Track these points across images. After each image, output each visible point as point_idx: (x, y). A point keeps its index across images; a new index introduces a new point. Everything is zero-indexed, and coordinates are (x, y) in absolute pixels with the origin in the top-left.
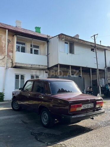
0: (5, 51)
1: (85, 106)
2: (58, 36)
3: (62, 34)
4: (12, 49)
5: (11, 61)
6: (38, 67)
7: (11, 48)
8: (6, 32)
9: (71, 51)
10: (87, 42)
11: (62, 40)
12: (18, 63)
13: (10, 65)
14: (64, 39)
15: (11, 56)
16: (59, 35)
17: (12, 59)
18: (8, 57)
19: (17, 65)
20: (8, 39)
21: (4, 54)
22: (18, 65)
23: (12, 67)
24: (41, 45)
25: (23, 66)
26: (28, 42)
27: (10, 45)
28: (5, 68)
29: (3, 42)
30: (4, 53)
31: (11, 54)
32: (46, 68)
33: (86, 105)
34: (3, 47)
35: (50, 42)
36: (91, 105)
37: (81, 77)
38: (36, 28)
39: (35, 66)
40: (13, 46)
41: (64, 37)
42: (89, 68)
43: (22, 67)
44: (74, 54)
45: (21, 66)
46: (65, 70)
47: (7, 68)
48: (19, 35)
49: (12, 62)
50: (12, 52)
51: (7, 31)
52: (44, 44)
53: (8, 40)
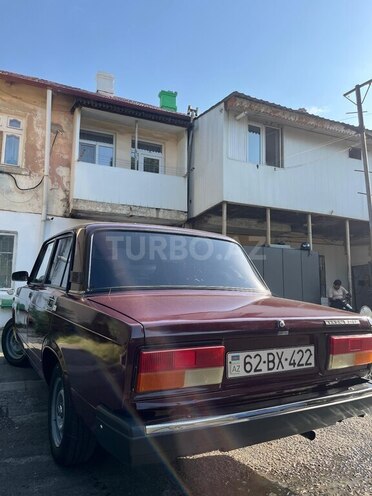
0: (43, 163)
1: (254, 362)
2: (222, 105)
3: (236, 96)
4: (66, 157)
5: (62, 195)
6: (153, 214)
7: (63, 151)
8: (46, 98)
9: (273, 158)
10: (333, 123)
11: (238, 118)
12: (85, 201)
13: (58, 208)
14: (243, 114)
15: (65, 180)
16: (226, 101)
17: (67, 188)
18: (53, 182)
19: (79, 209)
20: (56, 122)
21: (41, 172)
22: (82, 207)
23: (65, 217)
24: (167, 143)
25: (101, 210)
26: (121, 133)
27: (60, 141)
28: (43, 217)
29: (39, 131)
30: (39, 169)
31: (62, 171)
32: (184, 217)
33: (264, 353)
34: (39, 147)
35: (197, 129)
36: (297, 358)
37: (308, 249)
38: (163, 94)
39: (143, 210)
40: (71, 146)
41: (246, 104)
42: (342, 221)
43: (96, 213)
44: (282, 167)
45: (94, 209)
46: (253, 227)
47: (50, 218)
48: (90, 106)
49: (67, 200)
50: (68, 165)
51: (49, 93)
52: (177, 138)
53: (52, 124)
